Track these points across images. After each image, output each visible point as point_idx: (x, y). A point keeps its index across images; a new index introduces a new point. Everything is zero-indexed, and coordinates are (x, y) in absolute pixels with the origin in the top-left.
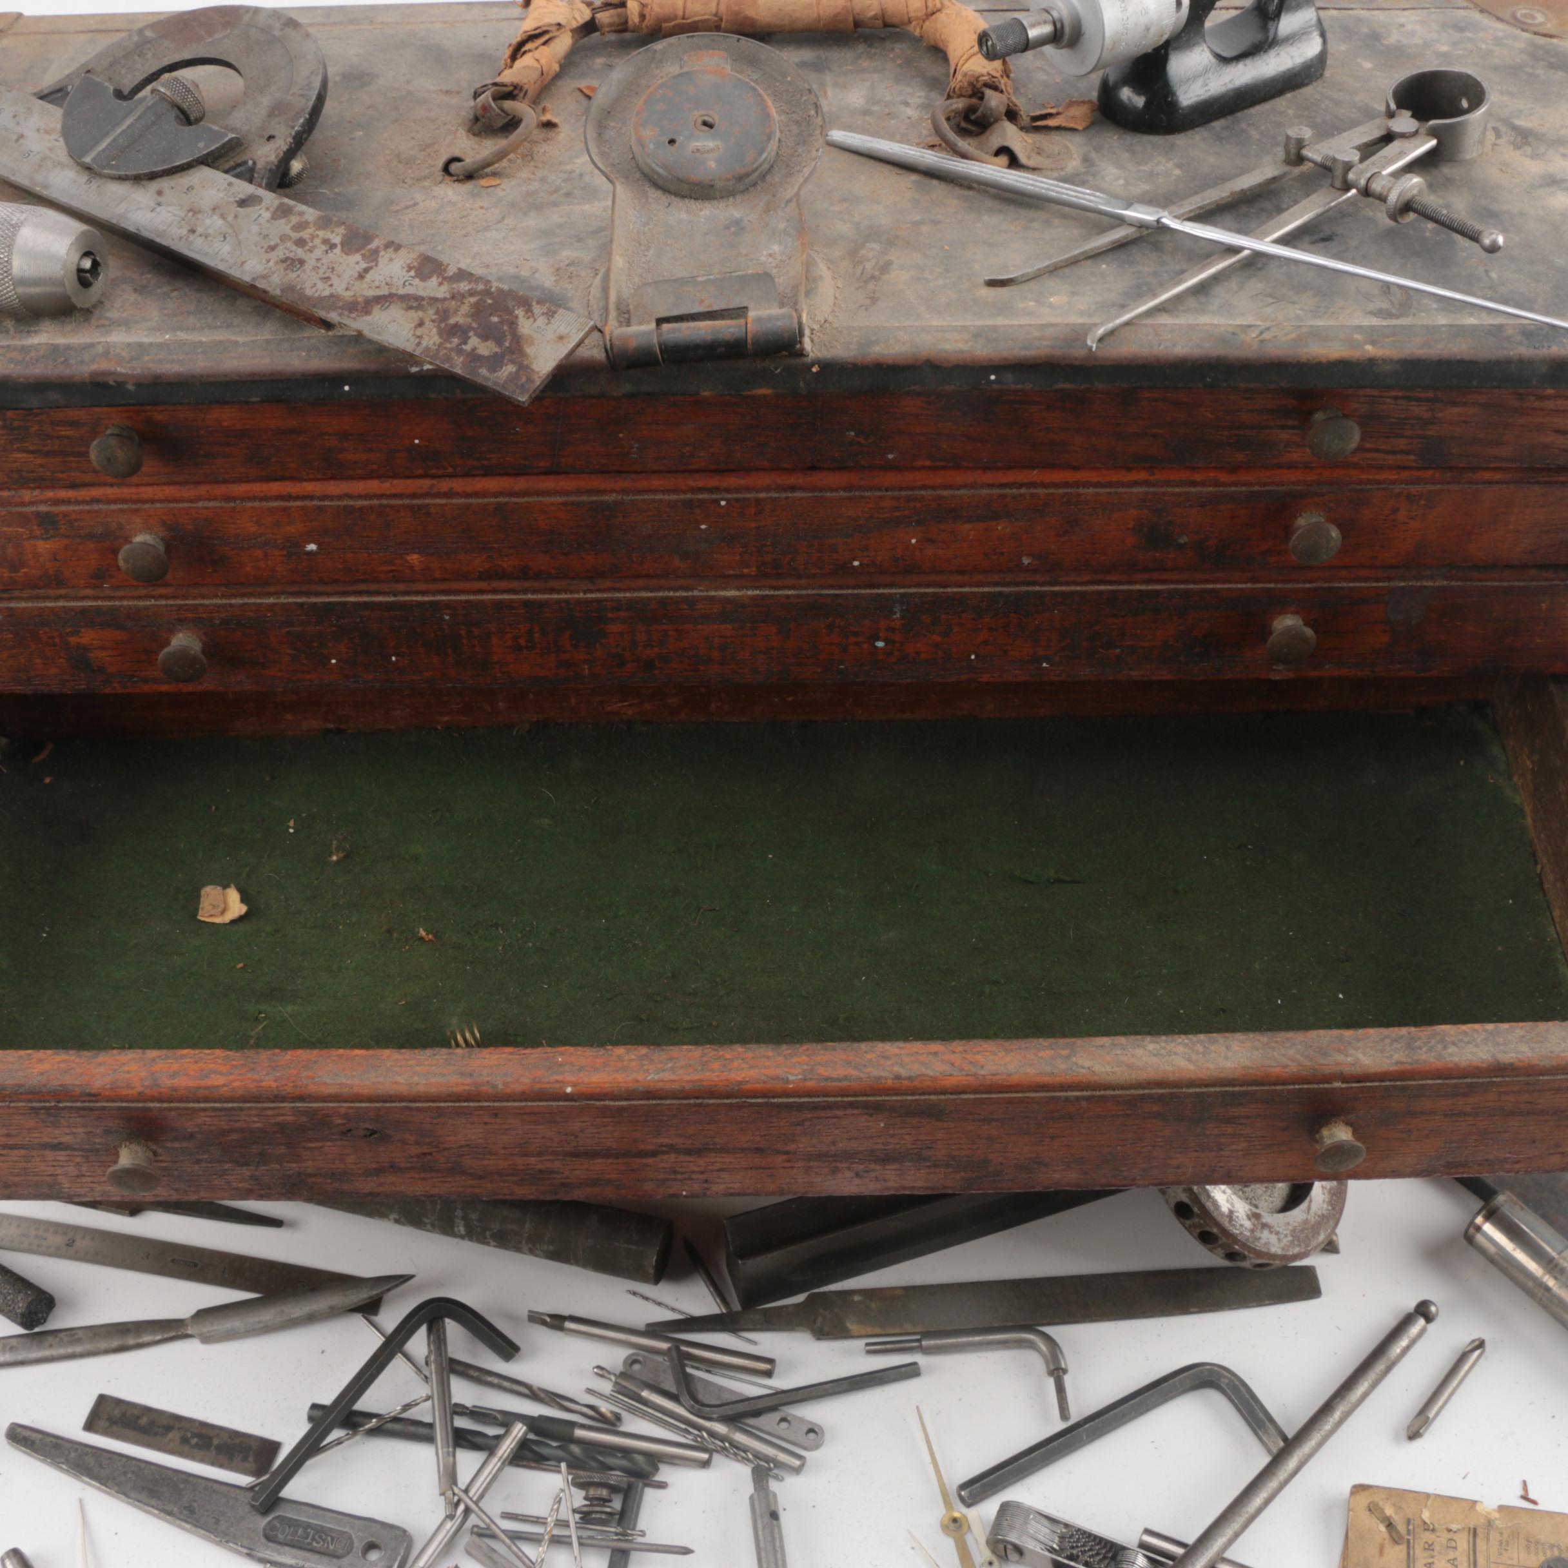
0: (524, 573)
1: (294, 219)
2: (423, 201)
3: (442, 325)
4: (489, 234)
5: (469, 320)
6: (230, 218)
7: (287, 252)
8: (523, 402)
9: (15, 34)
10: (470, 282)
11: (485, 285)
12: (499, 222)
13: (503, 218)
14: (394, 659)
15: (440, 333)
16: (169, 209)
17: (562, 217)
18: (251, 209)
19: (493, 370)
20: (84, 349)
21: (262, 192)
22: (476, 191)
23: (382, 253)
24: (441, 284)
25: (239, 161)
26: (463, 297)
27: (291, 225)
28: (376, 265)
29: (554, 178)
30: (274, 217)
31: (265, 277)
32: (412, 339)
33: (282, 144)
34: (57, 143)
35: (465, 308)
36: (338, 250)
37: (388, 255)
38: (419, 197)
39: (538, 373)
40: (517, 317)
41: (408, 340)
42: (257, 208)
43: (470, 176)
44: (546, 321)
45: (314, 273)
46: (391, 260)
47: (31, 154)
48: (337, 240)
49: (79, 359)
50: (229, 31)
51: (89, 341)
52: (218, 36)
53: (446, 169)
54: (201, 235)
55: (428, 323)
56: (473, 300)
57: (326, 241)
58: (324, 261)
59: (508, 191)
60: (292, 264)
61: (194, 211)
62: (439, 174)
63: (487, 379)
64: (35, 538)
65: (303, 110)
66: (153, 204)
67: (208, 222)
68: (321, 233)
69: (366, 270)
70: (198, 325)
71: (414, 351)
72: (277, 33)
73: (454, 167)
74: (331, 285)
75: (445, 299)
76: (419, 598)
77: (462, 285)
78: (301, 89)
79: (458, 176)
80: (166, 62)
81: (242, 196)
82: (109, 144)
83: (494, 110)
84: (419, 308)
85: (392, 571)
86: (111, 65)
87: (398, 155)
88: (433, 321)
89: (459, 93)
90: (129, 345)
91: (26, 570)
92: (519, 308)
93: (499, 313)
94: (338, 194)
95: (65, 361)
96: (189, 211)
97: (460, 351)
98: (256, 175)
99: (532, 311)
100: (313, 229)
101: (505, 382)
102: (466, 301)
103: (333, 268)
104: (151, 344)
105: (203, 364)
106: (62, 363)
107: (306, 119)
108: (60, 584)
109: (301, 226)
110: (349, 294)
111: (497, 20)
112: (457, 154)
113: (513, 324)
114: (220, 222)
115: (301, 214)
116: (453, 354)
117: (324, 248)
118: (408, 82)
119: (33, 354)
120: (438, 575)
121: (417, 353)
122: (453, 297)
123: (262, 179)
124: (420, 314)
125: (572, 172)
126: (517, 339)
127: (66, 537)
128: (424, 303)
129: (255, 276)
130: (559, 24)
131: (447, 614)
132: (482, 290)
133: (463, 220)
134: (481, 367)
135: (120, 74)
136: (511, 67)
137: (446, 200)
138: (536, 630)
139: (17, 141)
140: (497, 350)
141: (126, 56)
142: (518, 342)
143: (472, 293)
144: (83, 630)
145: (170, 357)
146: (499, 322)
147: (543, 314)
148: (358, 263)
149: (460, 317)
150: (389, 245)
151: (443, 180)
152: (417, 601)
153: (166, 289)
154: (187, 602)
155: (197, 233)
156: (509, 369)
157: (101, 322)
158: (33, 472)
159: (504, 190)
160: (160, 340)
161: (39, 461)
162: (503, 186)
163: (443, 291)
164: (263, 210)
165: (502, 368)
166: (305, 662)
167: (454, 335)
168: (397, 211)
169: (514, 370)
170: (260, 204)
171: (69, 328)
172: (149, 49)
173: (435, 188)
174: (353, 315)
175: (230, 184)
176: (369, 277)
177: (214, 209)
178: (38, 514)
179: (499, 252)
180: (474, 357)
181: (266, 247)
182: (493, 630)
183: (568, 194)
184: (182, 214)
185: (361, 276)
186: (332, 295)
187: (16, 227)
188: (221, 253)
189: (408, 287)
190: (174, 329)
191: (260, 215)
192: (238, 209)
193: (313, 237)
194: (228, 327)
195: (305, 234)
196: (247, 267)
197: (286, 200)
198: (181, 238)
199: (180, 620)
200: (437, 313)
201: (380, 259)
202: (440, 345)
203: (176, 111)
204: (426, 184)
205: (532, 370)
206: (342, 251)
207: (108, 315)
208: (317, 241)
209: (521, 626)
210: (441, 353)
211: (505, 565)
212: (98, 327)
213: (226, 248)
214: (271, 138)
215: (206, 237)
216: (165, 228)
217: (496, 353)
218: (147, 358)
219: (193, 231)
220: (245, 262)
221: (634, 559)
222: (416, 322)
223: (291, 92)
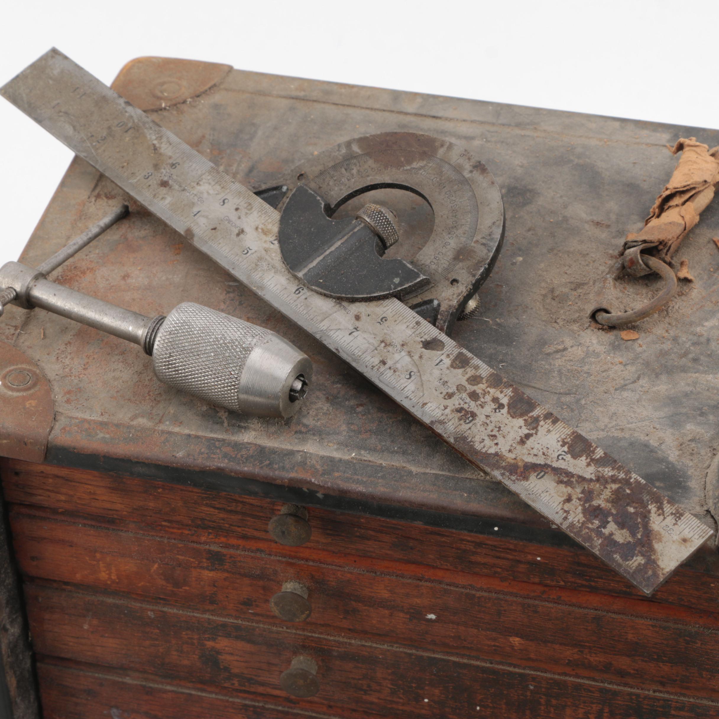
0: (607, 668)
1: (470, 372)
2: (572, 347)
3: (587, 505)
4: (625, 394)
5: (609, 505)
6: (416, 357)
7: (462, 403)
8: (647, 594)
9: (226, 90)
10: (613, 469)
11: (626, 475)
12: (634, 382)
13: (638, 378)
14: (478, 708)
15: (585, 511)
16: (366, 335)
17: (688, 385)
18: (434, 352)
19: (626, 557)
20: (286, 455)
21: (443, 337)
22: (617, 343)
23: (542, 423)
24: (588, 465)
25: (426, 299)
26: (607, 482)
27: (467, 376)
28: (536, 434)
29: (684, 339)
30: (453, 366)
31: (441, 422)
32: (561, 512)
33: (462, 289)
34: (272, 246)
35: (607, 493)
36: (505, 411)
37: (546, 426)
38: (568, 342)
39: (663, 569)
40: (649, 512)
41: (557, 513)
42: (440, 353)
43: (612, 328)
44: (674, 522)
45: (483, 429)
46: (549, 431)
47: (250, 252)
48: (505, 401)
49: (281, 464)
50: (425, 162)
51: (289, 447)
52: (415, 165)
53: (593, 316)
54: (390, 368)
55: (575, 502)
56: (615, 486)
57: (495, 400)
58: (492, 419)
59: (644, 347)
60: (465, 415)
61: (386, 343)
62: (587, 321)
63: (620, 566)
64: (203, 568)
65: (484, 260)
66: (351, 328)
67: (397, 356)
68: (492, 391)
69: (528, 436)
70: (379, 447)
71: (561, 524)
72: (467, 175)
73: (601, 316)
74: (497, 444)
75: (591, 480)
76: (511, 669)
77: (606, 470)
78: (483, 238)
79: (603, 325)
80: (369, 182)
81: (428, 338)
82: (319, 263)
83: (640, 265)
84: (568, 484)
85: (494, 646)
86: (322, 173)
87: (552, 291)
88: (579, 499)
89: (608, 226)
90: (322, 457)
91: (187, 588)
92: (652, 503)
93: (634, 504)
94: (499, 325)
95: (270, 464)
96: (382, 342)
97: (600, 534)
98: (439, 317)
99: (662, 509)
100: (486, 385)
101: (634, 572)
102: (608, 486)
103: (500, 427)
104: (340, 460)
105: (382, 489)
106: (268, 466)
107: (485, 269)
108: (212, 602)
109: (475, 380)
110: (511, 456)
111: (647, 144)
112: (605, 306)
113: (646, 516)
114: (407, 359)
115: (477, 368)
116: (593, 535)
117: (493, 406)
118: (565, 207)
119: (244, 452)
120: (532, 656)
121: (564, 527)
122: (598, 480)
123: (445, 322)
124: (569, 489)
125: (701, 336)
126: (648, 533)
127: (228, 572)
128: (573, 480)
129: (433, 419)
130: (705, 181)
131: (532, 686)
132: (623, 479)
133: (604, 374)
134: (615, 552)
135: (328, 184)
136: (658, 216)
137: (591, 349)
138: (606, 710)
139: (238, 235)
140: (630, 539)
141: (335, 167)
142: (648, 536)
143: (614, 479)
144: (219, 638)
145: (356, 477)
146: (634, 513)
147: (672, 514)
148: (521, 427)
149: (600, 502)
150: (548, 416)
151: (590, 326)
152: (509, 671)
153: (352, 402)
154: (314, 635)
155: (387, 366)
156: (638, 560)
157: (299, 428)
158: (214, 522)
159: (640, 346)
160: (347, 457)
161: (221, 515)
162: (639, 342)
163: (589, 472)
164: (445, 355)
165: (633, 557)
166: (401, 696)
167: (596, 517)
168: (548, 354)
169: (643, 562)
170: (442, 349)
171: (273, 429)
172: (355, 164)
173: (582, 333)
174: (513, 478)
175: (418, 323)
176: (530, 443)
177: (403, 345)
178: (209, 551)
179: (633, 416)
180: (610, 540)
181: (444, 393)
182: (569, 703)
183: (695, 360)
184: (376, 343)
185: (522, 442)
186: (496, 454)
187: (248, 350)
188: (406, 389)
189: (561, 461)
190: (360, 447)
191: (441, 361)
192: (423, 349)
193: (485, 393)
194: (404, 453)
195: (479, 388)
196: (427, 408)
197: (464, 351)
198: (373, 367)
199: (304, 647)
200: (583, 492)
201: (539, 428)
202: (583, 523)
203: (376, 239)
204: (575, 327)
205: (658, 566)
206: (509, 412)
207: (305, 421)
208: (488, 398)
209: (594, 706)
210: (584, 532)
211: (592, 659)
212: (296, 432)
213: (411, 387)
214: (454, 281)
215: (395, 371)
216: (360, 354)
217: (629, 542)
218: (336, 474)
219: (384, 363)
220: (426, 404)
221: (704, 676)
222: (565, 497)
223: (474, 239)
